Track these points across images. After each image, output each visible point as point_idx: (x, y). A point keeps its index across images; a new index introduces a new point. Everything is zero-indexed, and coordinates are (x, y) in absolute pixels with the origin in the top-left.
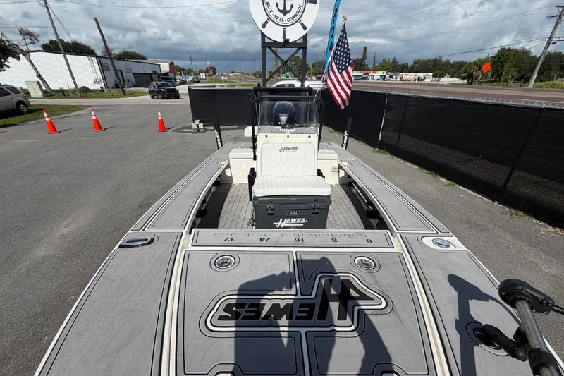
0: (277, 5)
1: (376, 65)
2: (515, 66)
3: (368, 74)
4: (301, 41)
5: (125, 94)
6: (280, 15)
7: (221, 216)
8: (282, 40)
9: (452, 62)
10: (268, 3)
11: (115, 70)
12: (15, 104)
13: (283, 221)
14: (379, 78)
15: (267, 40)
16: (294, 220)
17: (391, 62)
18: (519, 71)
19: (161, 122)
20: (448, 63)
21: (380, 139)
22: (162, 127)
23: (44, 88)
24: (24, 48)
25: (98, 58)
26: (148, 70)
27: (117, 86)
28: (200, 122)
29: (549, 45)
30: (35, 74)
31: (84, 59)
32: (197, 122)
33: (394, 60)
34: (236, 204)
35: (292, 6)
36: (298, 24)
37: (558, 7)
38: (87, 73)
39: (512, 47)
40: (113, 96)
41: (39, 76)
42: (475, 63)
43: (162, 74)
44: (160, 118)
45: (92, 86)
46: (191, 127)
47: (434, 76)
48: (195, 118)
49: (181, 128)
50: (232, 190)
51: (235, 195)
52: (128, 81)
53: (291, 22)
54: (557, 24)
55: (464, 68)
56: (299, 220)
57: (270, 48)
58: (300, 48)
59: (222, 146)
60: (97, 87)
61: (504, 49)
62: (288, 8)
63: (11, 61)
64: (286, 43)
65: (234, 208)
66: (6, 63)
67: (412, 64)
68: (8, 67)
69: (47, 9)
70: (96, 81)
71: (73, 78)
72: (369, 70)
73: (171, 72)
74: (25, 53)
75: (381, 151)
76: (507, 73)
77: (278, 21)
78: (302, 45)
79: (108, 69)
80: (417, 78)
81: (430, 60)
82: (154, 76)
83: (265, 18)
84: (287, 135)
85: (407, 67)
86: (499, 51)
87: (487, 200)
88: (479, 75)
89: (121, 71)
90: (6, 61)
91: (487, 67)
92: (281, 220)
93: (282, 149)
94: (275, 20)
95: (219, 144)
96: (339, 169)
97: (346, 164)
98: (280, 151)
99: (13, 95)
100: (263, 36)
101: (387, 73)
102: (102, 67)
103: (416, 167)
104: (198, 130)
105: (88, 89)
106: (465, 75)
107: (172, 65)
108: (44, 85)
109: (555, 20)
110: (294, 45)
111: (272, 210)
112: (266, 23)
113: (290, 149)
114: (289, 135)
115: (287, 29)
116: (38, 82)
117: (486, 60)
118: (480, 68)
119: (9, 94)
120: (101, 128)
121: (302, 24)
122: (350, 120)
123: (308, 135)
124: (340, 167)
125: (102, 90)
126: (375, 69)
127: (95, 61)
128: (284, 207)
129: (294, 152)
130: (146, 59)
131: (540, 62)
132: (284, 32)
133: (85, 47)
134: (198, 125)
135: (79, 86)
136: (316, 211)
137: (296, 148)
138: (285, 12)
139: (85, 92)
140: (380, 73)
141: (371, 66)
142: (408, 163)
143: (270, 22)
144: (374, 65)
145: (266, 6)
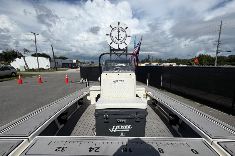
0: (116, 37)
1: (154, 61)
2: (207, 60)
3: (151, 64)
4: (125, 49)
5: (57, 70)
6: (117, 40)
7: (78, 123)
8: (118, 49)
9: (182, 60)
10: (113, 37)
11: (55, 62)
12: (11, 73)
13: (115, 128)
14: (155, 65)
15: (112, 48)
16: (123, 127)
17: (159, 59)
18: (209, 62)
19: (67, 80)
20: (180, 60)
21: (161, 85)
22: (67, 81)
23: (26, 68)
24: (23, 55)
25: (50, 58)
26: (68, 62)
27: (55, 68)
28: (83, 79)
29: (217, 53)
30: (25, 63)
31: (45, 59)
32: (82, 79)
33: (160, 59)
34: (89, 115)
35: (121, 38)
36: (124, 43)
37: (217, 41)
38: (44, 63)
39: (204, 54)
40: (52, 71)
41: (26, 64)
42: (191, 59)
43: (73, 64)
44: (67, 77)
45: (45, 67)
46: (79, 81)
47: (176, 64)
48: (82, 77)
49: (75, 82)
50: (89, 107)
51: (90, 110)
52: (60, 66)
53: (121, 43)
54: (218, 46)
55: (187, 61)
56: (126, 126)
57: (113, 51)
58: (125, 51)
59: (88, 86)
60: (47, 68)
61: (201, 55)
62: (120, 38)
63: (17, 59)
64: (119, 49)
65: (87, 117)
66: (15, 60)
67: (167, 60)
68: (15, 61)
69: (36, 43)
70: (47, 66)
71: (38, 65)
72: (151, 62)
73: (76, 63)
74: (23, 57)
75: (163, 90)
76: (205, 63)
77: (116, 42)
78: (126, 50)
79: (53, 61)
80: (170, 65)
81: (174, 59)
82: (70, 64)
83: (112, 41)
84: (118, 73)
85: (165, 61)
86: (199, 56)
87: (226, 114)
88: (194, 64)
89: (58, 62)
90: (15, 59)
91: (196, 61)
92: (114, 126)
93: (115, 81)
94: (115, 42)
95: (87, 85)
96: (147, 96)
97: (150, 93)
98: (114, 82)
99: (12, 69)
100: (111, 47)
101: (158, 63)
102: (51, 61)
103: (181, 97)
104: (82, 83)
105: (43, 68)
106: (188, 63)
107: (77, 61)
108: (27, 67)
109: (217, 45)
110: (122, 50)
111: (107, 119)
112: (112, 43)
113: (120, 81)
114: (119, 73)
115: (120, 45)
116: (25, 66)
117: (195, 58)
118: (194, 61)
119: (10, 69)
120: (41, 82)
121: (125, 43)
122: (149, 74)
123: (130, 74)
124: (147, 95)
125: (49, 69)
126: (153, 62)
127: (49, 59)
128: (116, 117)
129: (122, 83)
130: (68, 59)
131: (216, 59)
132: (119, 46)
133: (47, 55)
134: (82, 81)
135: (40, 67)
136: (138, 120)
137: (123, 81)
138: (119, 39)
139: (42, 69)
140: (156, 63)
141: (152, 61)
142: (177, 96)
143: (113, 43)
144: (153, 61)
145: (112, 37)
